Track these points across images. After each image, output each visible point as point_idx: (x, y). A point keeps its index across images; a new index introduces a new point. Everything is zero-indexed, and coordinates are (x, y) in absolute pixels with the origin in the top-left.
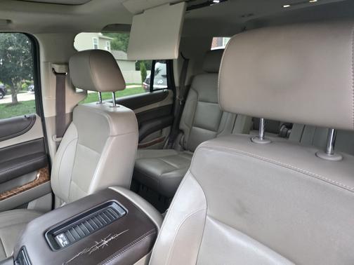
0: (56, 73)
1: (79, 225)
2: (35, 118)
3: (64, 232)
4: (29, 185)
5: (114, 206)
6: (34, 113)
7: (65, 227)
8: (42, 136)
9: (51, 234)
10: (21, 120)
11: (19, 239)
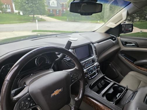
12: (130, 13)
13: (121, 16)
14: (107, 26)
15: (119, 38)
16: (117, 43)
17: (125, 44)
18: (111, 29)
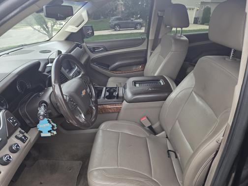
0: (158, 16)
1: (145, 83)
2: (145, 39)
3: (139, 84)
4: (136, 71)
5: (161, 81)
6: (145, 37)
7: (140, 82)
8: (146, 48)
9: (135, 83)
10: (139, 39)
11: (126, 81)
12: (90, 12)
13: (81, 16)
14: (66, 30)
15: (84, 44)
16: (85, 52)
17: (93, 50)
18: (72, 34)
